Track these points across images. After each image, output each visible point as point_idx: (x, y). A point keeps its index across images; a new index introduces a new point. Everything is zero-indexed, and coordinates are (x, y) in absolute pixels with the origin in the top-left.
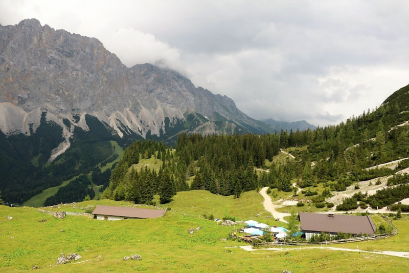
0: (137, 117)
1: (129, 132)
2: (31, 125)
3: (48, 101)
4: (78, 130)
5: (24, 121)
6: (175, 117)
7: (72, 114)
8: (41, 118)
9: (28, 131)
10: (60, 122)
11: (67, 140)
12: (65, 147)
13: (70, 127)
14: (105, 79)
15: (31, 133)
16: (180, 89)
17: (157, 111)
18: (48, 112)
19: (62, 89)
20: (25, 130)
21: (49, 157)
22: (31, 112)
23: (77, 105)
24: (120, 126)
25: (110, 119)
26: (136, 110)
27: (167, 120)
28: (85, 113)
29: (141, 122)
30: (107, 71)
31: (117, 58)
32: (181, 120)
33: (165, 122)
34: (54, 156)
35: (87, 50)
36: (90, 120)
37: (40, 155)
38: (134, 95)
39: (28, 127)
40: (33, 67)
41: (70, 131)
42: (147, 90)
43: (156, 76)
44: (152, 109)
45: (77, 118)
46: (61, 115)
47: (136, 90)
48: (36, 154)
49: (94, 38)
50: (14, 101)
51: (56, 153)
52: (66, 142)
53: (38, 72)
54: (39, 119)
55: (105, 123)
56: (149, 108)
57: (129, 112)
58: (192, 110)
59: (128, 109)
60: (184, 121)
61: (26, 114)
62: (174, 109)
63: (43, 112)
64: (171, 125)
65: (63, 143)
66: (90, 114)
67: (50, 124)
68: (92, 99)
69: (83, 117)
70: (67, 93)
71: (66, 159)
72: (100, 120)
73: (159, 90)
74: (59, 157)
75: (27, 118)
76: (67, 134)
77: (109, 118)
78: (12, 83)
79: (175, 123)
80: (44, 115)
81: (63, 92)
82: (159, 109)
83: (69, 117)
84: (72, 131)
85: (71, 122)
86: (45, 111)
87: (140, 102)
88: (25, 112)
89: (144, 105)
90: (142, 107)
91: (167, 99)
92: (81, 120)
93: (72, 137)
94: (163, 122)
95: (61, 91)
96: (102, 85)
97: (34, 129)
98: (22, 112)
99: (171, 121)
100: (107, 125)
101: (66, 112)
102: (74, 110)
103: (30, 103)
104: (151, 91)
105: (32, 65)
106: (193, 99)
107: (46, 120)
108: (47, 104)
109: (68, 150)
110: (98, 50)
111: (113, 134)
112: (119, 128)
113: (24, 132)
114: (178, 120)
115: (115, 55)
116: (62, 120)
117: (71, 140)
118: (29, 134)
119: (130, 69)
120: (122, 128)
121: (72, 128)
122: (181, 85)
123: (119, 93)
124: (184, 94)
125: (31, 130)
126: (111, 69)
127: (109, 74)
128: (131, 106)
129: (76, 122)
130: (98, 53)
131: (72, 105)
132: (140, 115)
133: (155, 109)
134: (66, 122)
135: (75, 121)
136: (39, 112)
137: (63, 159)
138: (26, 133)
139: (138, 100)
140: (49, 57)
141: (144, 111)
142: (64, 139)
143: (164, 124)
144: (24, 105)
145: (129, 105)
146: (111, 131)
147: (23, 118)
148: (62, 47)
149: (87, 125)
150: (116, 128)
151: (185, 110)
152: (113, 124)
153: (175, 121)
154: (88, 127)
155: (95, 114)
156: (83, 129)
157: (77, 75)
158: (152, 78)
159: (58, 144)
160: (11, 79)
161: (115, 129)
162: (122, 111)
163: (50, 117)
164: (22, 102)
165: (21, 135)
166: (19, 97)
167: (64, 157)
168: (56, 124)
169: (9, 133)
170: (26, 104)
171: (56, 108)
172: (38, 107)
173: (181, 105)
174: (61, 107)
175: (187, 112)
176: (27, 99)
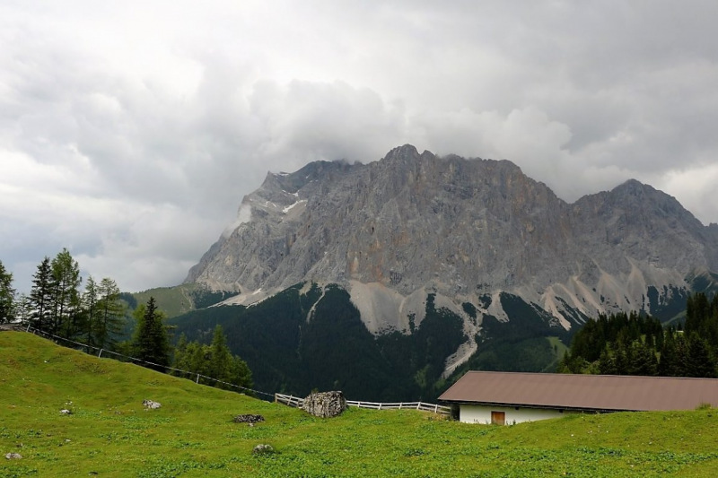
0: (594, 290)
1: (581, 319)
2: (411, 317)
3: (437, 276)
4: (489, 321)
5: (400, 311)
6: (667, 285)
7: (477, 294)
8: (428, 305)
9: (408, 327)
10: (458, 310)
11: (472, 339)
12: (468, 351)
13: (475, 317)
14: (531, 229)
15: (412, 331)
16: (672, 232)
17: (631, 277)
18: (437, 293)
19: (458, 253)
20: (403, 326)
21: (443, 370)
22: (411, 295)
23: (485, 278)
24: (563, 309)
25: (545, 299)
26: (590, 277)
27: (652, 292)
28: (499, 291)
29: (603, 299)
30: (533, 214)
31: (548, 189)
32: (681, 291)
33: (648, 296)
34: (450, 369)
35: (495, 182)
36: (509, 302)
37: (428, 366)
38: (585, 251)
39: (407, 321)
40: (410, 221)
41: (475, 324)
42: (607, 240)
43: (622, 212)
44: (622, 275)
45: (486, 301)
46: (459, 296)
47: (587, 243)
48: (420, 366)
49: (505, 161)
50: (384, 280)
51: (454, 362)
52: (469, 343)
53: (417, 229)
54: (424, 306)
55: (537, 306)
56: (615, 273)
57: (578, 282)
58: (703, 269)
59: (575, 278)
60: (688, 292)
61: (404, 300)
62: (664, 271)
63: (429, 295)
64: (662, 301)
65: (465, 346)
66: (508, 292)
67: (441, 313)
68: (510, 266)
69: (496, 298)
70: (466, 259)
72: (528, 302)
73: (632, 238)
74: (458, 370)
75: (404, 305)
76: (471, 328)
77: (543, 296)
78: (380, 250)
79: (669, 297)
80: (431, 298)
81: (460, 258)
82: (635, 273)
83: (473, 300)
84: (478, 324)
85: (477, 308)
86: (432, 292)
87: (596, 263)
88: (402, 296)
89: (604, 268)
90: (602, 271)
91: (648, 254)
92: (493, 304)
93: (479, 334)
94: (646, 296)
95: (457, 257)
96: (526, 240)
97: (417, 324)
98: (397, 296)
99: (660, 294)
100: (541, 309)
101: (466, 291)
102: (479, 287)
103: (408, 281)
104: (616, 242)
105: (408, 218)
106: (702, 247)
107: (436, 307)
108: (436, 281)
109: (473, 357)
110: (512, 179)
111: (552, 324)
112: (562, 313)
113: (401, 330)
114: (675, 290)
115: (544, 184)
116: (460, 305)
117: (477, 339)
118: (409, 333)
119: (573, 205)
120: (568, 314)
121: (479, 318)
122: (674, 223)
123: (556, 250)
124: (682, 239)
125: (412, 325)
126: (538, 210)
127: (536, 218)
128: (581, 272)
129: (486, 308)
130: (513, 185)
131: (476, 278)
132: (599, 287)
133: (627, 272)
134: (469, 308)
135: (483, 305)
136: (423, 295)
138: (405, 331)
139: (594, 260)
140: (433, 201)
141: (607, 280)
142: (467, 338)
143: (647, 300)
144: (399, 285)
145: (577, 269)
146: (547, 320)
147: (398, 306)
148: (453, 184)
149: (504, 312)
150: (556, 314)
151: (688, 271)
152: (550, 305)
153: (670, 292)
154: (506, 315)
155: (518, 291)
156: (498, 318)
157: (480, 226)
158: (616, 218)
159: (458, 345)
160: (378, 245)
161: (554, 315)
162: (565, 282)
163: (439, 302)
164: (396, 279)
165: (397, 333)
166: (391, 273)
167: (467, 369)
168: (452, 313)
169: (378, 331)
170: (402, 282)
171: (449, 287)
172: (421, 286)
173: (678, 262)
174: (459, 283)
175: (692, 273)
176: (402, 275)
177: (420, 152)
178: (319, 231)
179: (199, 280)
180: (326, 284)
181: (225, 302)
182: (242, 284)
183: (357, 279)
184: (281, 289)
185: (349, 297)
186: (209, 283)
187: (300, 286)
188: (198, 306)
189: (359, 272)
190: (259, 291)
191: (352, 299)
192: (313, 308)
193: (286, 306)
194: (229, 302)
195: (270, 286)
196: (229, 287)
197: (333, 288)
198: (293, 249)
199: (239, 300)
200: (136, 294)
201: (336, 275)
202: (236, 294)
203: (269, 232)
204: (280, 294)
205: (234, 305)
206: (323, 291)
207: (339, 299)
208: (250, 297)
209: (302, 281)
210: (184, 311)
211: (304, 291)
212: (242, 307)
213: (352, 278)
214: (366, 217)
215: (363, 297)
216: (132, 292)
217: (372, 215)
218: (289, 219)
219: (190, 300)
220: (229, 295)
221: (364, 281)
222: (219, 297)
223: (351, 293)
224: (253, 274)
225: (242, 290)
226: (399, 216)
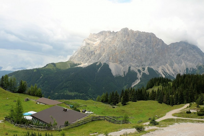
0: (172, 68)
1: (168, 75)
2: (124, 72)
3: (132, 62)
4: (144, 74)
5: (122, 70)
6: (191, 68)
7: (142, 67)
8: (129, 69)
9: (123, 75)
10: (136, 71)
11: (139, 79)
12: (138, 81)
13: (141, 73)
14: (157, 51)
16: (194, 54)
17: (182, 65)
19: (137, 56)
20: (122, 74)
21: (131, 86)
22: (125, 67)
23: (144, 63)
24: (163, 72)
25: (159, 69)
26: (171, 65)
27: (187, 69)
28: (147, 67)
29: (174, 70)
30: (158, 47)
31: (162, 41)
32: (195, 70)
33: (186, 70)
34: (133, 86)
35: (148, 38)
36: (150, 70)
37: (127, 85)
38: (171, 57)
39: (123, 73)
40: (126, 48)
41: (140, 75)
42: (177, 55)
43: (181, 48)
44: (180, 64)
45: (144, 69)
46: (137, 68)
47: (171, 55)
48: (125, 85)
49: (152, 33)
50: (118, 62)
51: (134, 84)
52: (138, 80)
53: (127, 50)
54: (128, 70)
55: (157, 71)
56: (178, 64)
57: (168, 66)
58: (201, 64)
59: (167, 64)
60: (197, 70)
61: (123, 68)
62: (191, 64)
64: (189, 71)
65: (137, 80)
66: (150, 67)
67: (132, 72)
68: (151, 60)
69: (146, 68)
70: (139, 58)
71: (137, 87)
72: (154, 70)
73: (183, 55)
74: (135, 86)
76: (139, 76)
77: (159, 68)
78: (117, 55)
79: (191, 71)
80: (130, 68)
82: (183, 64)
83: (140, 68)
84: (141, 75)
85: (141, 71)
86: (130, 66)
87: (173, 61)
88: (122, 67)
89: (176, 63)
90: (174, 63)
91: (187, 59)
92: (145, 70)
93: (141, 77)
94: (185, 70)
95: (137, 57)
96: (155, 54)
97: (126, 74)
98: (121, 67)
99: (189, 70)
100: (158, 72)
101: (139, 67)
102: (142, 65)
103: (124, 63)
104: (179, 55)
105: (125, 47)
106: (201, 58)
107: (131, 70)
108: (131, 63)
109: (139, 83)
110: (153, 38)
111: (160, 76)
112: (163, 73)
114: (193, 69)
115: (161, 40)
117: (141, 79)
118: (123, 76)
119: (169, 45)
120: (165, 73)
121: (142, 73)
122: (195, 51)
123: (163, 57)
124: (197, 56)
126: (159, 46)
127: (159, 48)
128: (169, 63)
129: (143, 71)
130: (153, 39)
131: (141, 63)
132: (173, 67)
133: (181, 64)
134: (139, 71)
135: (143, 70)
136: (128, 66)
137: (136, 87)
138: (122, 76)
139: (173, 60)
140: (132, 43)
141: (176, 65)
142: (138, 78)
143: (185, 71)
144: (122, 64)
145: (168, 62)
146: (159, 75)
148: (138, 38)
149: (148, 72)
150: (161, 73)
151: (197, 64)
152: (160, 71)
153: (192, 70)
154: (148, 73)
155: (152, 67)
156: (146, 74)
157: (144, 50)
158: (179, 49)
159: (135, 80)
160: (117, 53)
161: (161, 74)
162: (165, 65)
163: (132, 68)
164: (121, 62)
165: (120, 76)
166: (120, 60)
167: (137, 86)
168: (135, 72)
169: (115, 75)
170: (123, 63)
171: (134, 65)
172: (127, 64)
173: (195, 62)
174: (137, 64)
175: (198, 65)
176: (123, 61)
177: (130, 30)
178: (102, 49)
179: (71, 60)
180: (103, 63)
181: (78, 66)
182: (82, 62)
183: (111, 62)
184: (92, 63)
186: (74, 61)
187: (97, 63)
188: (71, 67)
189: (112, 60)
190: (86, 63)
191: (110, 67)
192: (100, 69)
193: (93, 68)
194: (79, 66)
195: (89, 62)
196: (79, 63)
197: (105, 64)
198: (95, 53)
199: (81, 66)
200: (56, 63)
201: (106, 61)
202: (81, 64)
203: (90, 49)
204: (91, 65)
206: (102, 64)
207: (106, 67)
208: (84, 65)
209: (97, 61)
210: (67, 68)
211: (98, 64)
212: (82, 68)
214: (114, 46)
215: (112, 66)
216: (55, 63)
217: (116, 45)
218: (95, 46)
219: (69, 65)
220: (79, 64)
221: (113, 62)
222: (76, 65)
223: (109, 65)
224: (85, 59)
225: (82, 63)
226: (123, 46)
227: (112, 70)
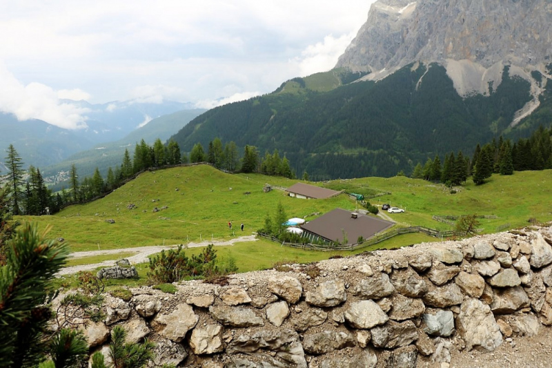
2: (491, 83)
3: (512, 51)
5: (483, 79)
7: (544, 64)
8: (504, 74)
9: (487, 91)
10: (528, 76)
11: (536, 98)
12: (533, 106)
13: (541, 81)
15: (491, 93)
18: (511, 65)
19: (531, 33)
20: (484, 90)
21: (511, 121)
22: (491, 68)
34: (517, 120)
37: (500, 118)
39: (487, 86)
40: (493, 12)
41: (540, 87)
46: (529, 66)
48: (495, 118)
50: (471, 57)
51: (520, 115)
52: (534, 101)
53: (498, 17)
54: (501, 75)
61: (486, 71)
63: (505, 67)
65: (531, 103)
67: (514, 79)
70: (537, 37)
71: (531, 123)
74: (523, 121)
75: (486, 75)
76: (536, 90)
78: (468, 36)
80: (506, 69)
81: (532, 37)
83: (540, 68)
84: (543, 86)
85: (543, 74)
86: (508, 64)
88: (484, 68)
93: (542, 94)
95: (529, 36)
97: (495, 88)
98: (481, 68)
101: (536, 63)
102: (547, 58)
103: (489, 57)
105: (491, 9)
107: (510, 75)
108: (511, 55)
109: (535, 111)
113: (482, 93)
116: (530, 73)
117: (540, 98)
118: (488, 95)
121: (544, 82)
125: (491, 89)
129: (549, 74)
131: (544, 51)
134: (536, 75)
135: (548, 71)
136: (501, 66)
137: (527, 123)
138: (485, 93)
142: (532, 97)
144: (483, 60)
147: (481, 75)
159: (524, 103)
160: (467, 32)
163: (513, 71)
164: (480, 56)
165: (479, 96)
166: (477, 52)
167: (530, 120)
168: (522, 79)
169: (465, 94)
170: (485, 58)
171: (522, 59)
172: (500, 60)
174: (529, 56)
176: (486, 53)
178: (424, 24)
179: (344, 65)
180: (429, 63)
181: (361, 79)
182: (373, 66)
183: (451, 58)
184: (398, 68)
185: (446, 71)
186: (350, 66)
187: (411, 65)
188: (344, 82)
189: (453, 53)
190: (384, 70)
191: (448, 73)
192: (420, 80)
193: (403, 79)
194: (364, 79)
195: (391, 66)
196: (364, 69)
197: (434, 65)
198: (406, 39)
199: (371, 77)
200: (304, 78)
201: (436, 56)
202: (369, 73)
203: (389, 29)
204: (397, 71)
205: (367, 81)
206: (427, 68)
207: (439, 73)
208: (377, 75)
209: (413, 61)
210: (335, 87)
211: (414, 68)
212: (372, 82)
213: (448, 57)
214: (459, 11)
215: (456, 71)
216: (302, 77)
217: (463, 9)
218: (403, 17)
219: (339, 79)
220: (364, 74)
221: (456, 59)
222: (357, 76)
223: (447, 68)
224: (380, 59)
225: (372, 70)
226: (484, 9)
227: (454, 82)
